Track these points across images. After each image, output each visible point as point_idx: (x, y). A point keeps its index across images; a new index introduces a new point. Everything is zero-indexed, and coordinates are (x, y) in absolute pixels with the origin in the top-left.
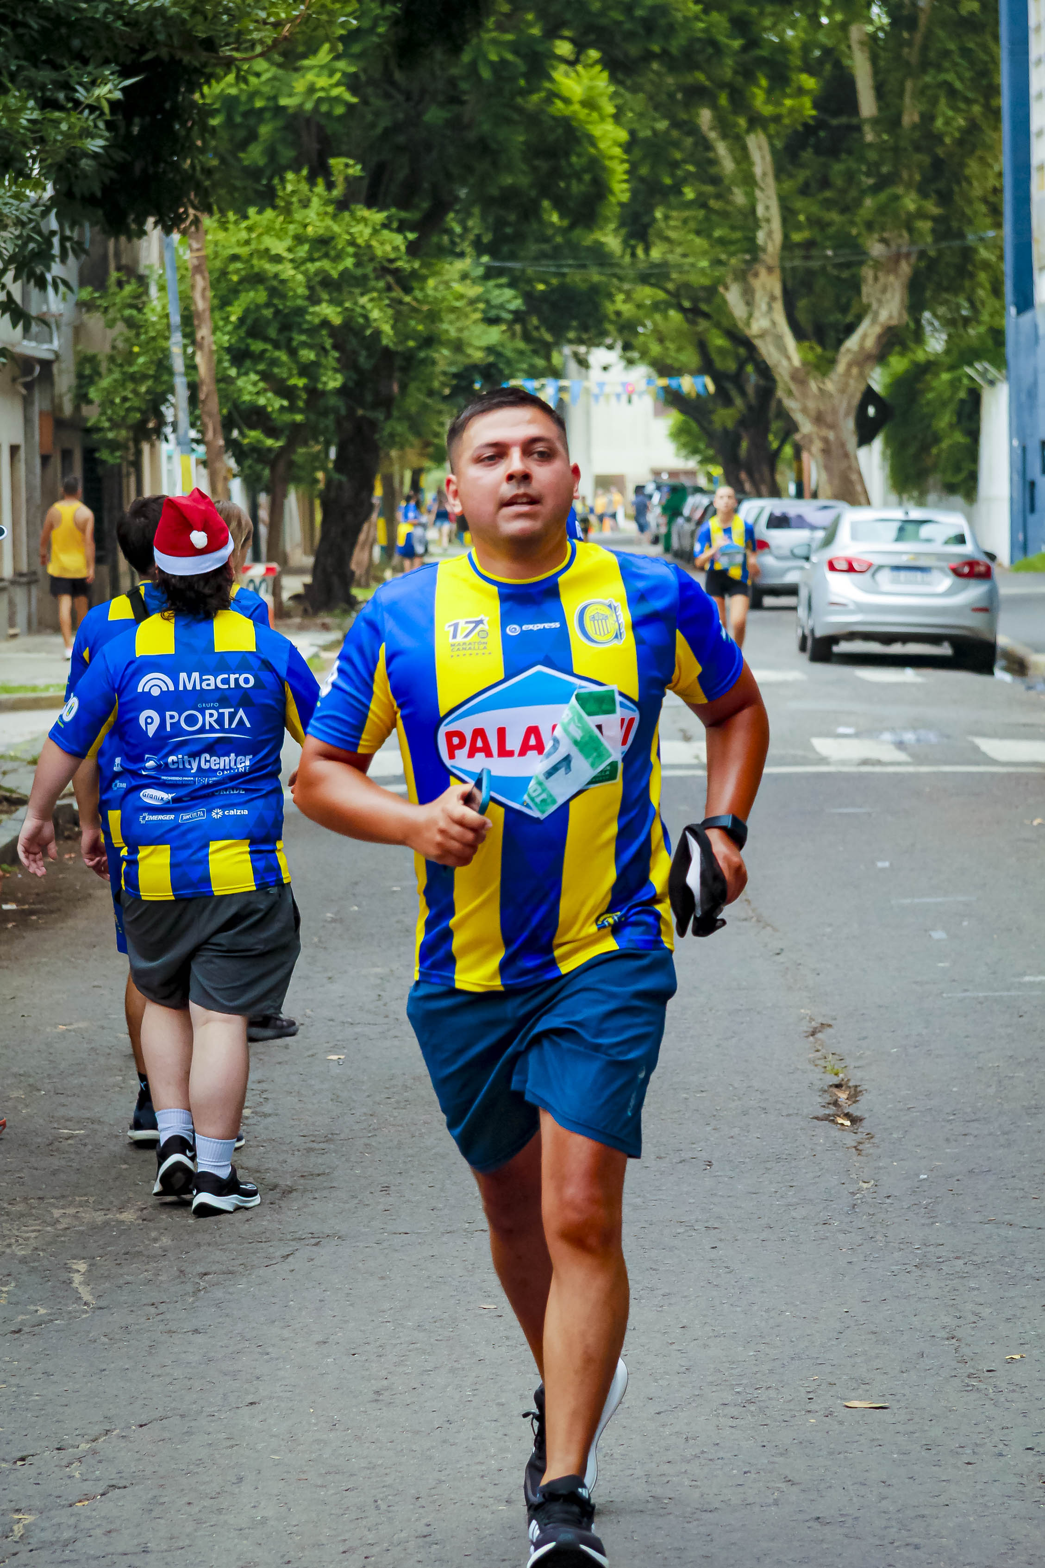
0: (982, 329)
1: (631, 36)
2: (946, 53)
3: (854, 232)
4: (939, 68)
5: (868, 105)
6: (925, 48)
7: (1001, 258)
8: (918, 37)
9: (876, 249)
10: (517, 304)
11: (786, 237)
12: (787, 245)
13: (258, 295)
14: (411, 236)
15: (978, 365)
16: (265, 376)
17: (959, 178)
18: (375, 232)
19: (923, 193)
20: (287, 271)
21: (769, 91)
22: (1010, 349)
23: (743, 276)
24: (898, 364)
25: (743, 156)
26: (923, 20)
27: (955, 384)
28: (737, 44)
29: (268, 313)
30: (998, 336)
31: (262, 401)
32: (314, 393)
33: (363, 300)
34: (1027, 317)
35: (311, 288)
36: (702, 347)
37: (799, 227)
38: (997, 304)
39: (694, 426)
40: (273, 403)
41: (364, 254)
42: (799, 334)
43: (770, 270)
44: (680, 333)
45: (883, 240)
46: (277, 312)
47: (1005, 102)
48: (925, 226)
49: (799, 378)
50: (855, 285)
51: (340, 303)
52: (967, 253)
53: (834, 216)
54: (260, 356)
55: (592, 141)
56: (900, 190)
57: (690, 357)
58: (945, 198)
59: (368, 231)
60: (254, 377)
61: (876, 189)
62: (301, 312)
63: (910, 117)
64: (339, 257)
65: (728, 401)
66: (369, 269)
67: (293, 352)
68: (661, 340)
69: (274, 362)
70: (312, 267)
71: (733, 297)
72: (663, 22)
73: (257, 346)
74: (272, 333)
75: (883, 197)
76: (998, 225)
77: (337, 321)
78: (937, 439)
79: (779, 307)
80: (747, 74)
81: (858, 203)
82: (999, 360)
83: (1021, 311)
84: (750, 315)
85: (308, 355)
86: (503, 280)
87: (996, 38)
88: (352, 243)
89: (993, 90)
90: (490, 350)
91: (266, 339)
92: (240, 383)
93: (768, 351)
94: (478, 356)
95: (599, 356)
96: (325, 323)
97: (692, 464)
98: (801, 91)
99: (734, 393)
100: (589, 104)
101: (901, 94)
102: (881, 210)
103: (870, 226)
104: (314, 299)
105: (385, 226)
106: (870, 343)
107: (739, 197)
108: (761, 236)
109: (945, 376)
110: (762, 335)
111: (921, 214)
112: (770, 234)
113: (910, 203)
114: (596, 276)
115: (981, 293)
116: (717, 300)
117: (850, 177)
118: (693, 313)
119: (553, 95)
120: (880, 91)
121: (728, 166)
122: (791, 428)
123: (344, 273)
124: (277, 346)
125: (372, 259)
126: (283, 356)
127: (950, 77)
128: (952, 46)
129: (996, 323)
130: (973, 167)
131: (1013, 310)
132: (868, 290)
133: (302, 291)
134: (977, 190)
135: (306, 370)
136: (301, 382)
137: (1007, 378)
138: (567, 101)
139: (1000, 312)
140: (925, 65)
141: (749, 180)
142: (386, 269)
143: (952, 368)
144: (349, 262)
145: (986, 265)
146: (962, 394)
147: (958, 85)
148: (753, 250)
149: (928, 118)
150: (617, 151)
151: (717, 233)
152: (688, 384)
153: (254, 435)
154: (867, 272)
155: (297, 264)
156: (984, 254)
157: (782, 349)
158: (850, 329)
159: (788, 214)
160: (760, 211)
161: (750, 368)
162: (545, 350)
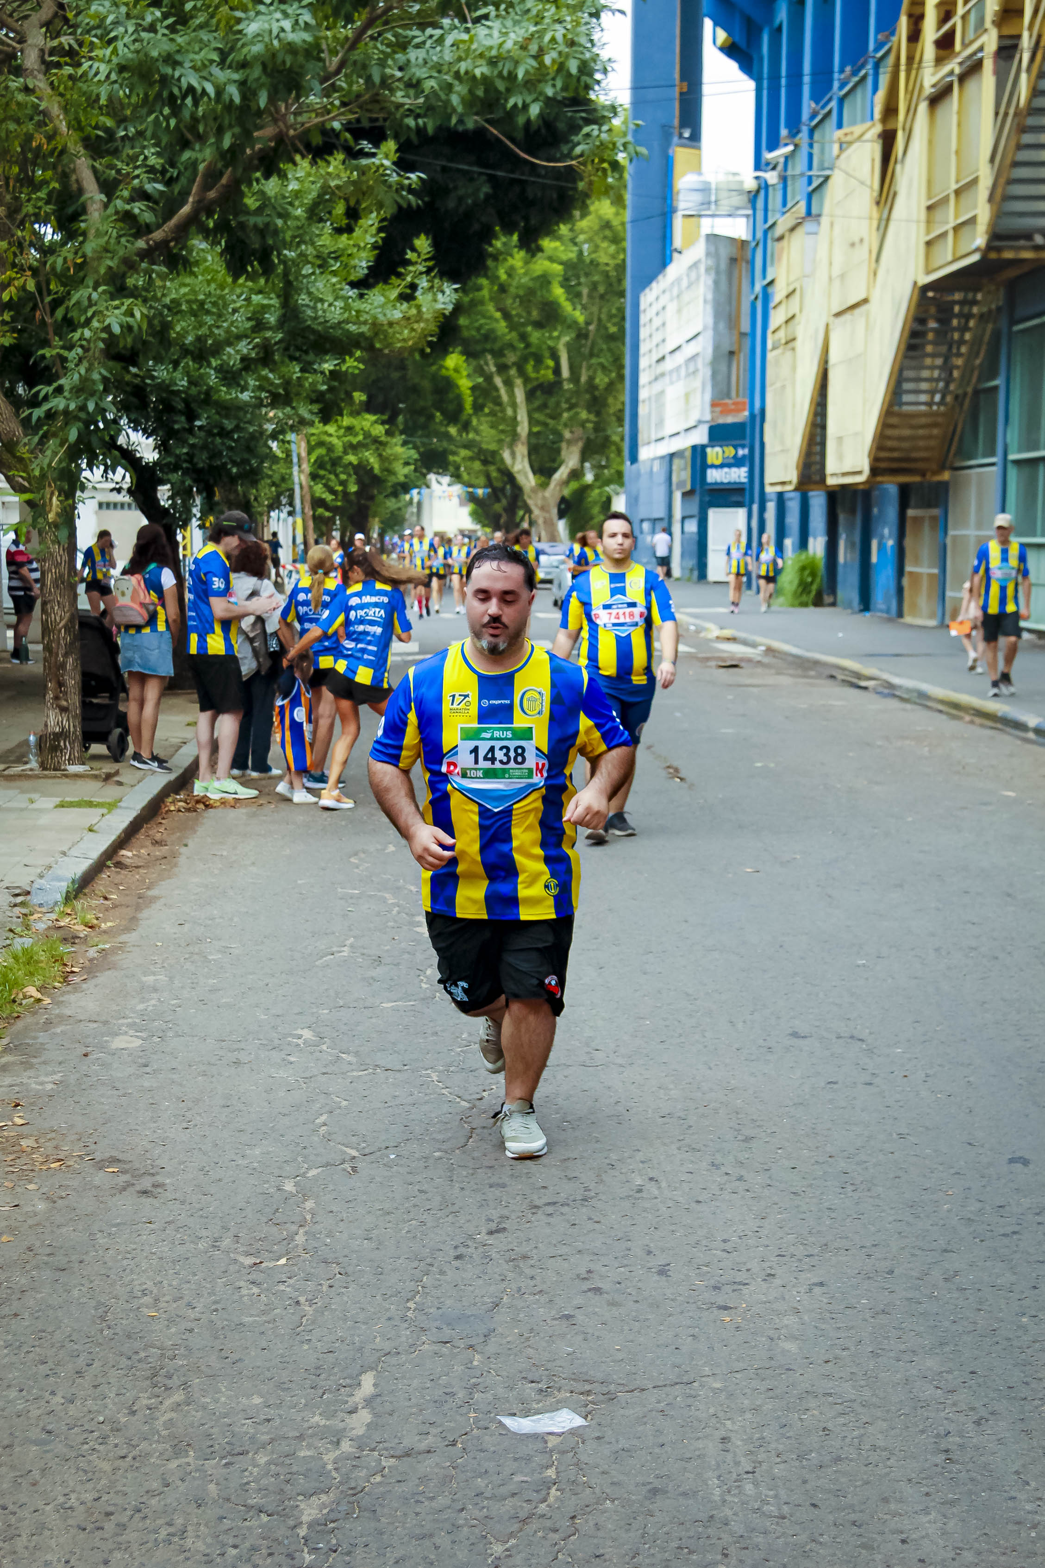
0: (612, 471)
1: (477, 342)
2: (601, 350)
3: (560, 428)
4: (598, 356)
5: (565, 373)
6: (592, 348)
7: (622, 439)
8: (589, 342)
9: (567, 435)
10: (416, 456)
11: (530, 430)
12: (531, 434)
13: (321, 451)
14: (387, 427)
15: (612, 487)
16: (325, 485)
17: (605, 405)
18: (372, 425)
19: (589, 412)
20: (335, 441)
21: (534, 367)
22: (626, 478)
23: (511, 446)
24: (574, 485)
25: (512, 395)
26: (591, 336)
27: (600, 494)
28: (522, 346)
29: (327, 459)
30: (620, 475)
31: (324, 496)
32: (345, 493)
33: (367, 454)
34: (635, 466)
35: (345, 448)
36: (488, 477)
37: (536, 426)
38: (618, 459)
39: (480, 511)
40: (328, 497)
41: (367, 435)
42: (534, 473)
43: (523, 444)
44: (480, 471)
45: (572, 432)
46: (330, 459)
47: (627, 372)
48: (590, 426)
49: (534, 490)
50: (558, 451)
51: (356, 455)
52: (607, 439)
53: (549, 421)
54: (323, 477)
55: (458, 387)
56: (579, 410)
57: (482, 480)
58: (598, 414)
59: (369, 424)
60: (320, 486)
61: (569, 409)
62: (340, 458)
63: (583, 379)
64: (356, 435)
65: (498, 500)
66: (368, 441)
67: (337, 476)
68: (469, 474)
69: (329, 479)
70: (346, 439)
71: (506, 455)
72: (492, 336)
73: (322, 472)
74: (328, 467)
75: (572, 413)
76: (622, 426)
77: (355, 463)
78: (592, 518)
79: (526, 460)
80: (524, 359)
81: (560, 415)
82: (621, 484)
83: (632, 463)
84: (514, 464)
85: (343, 477)
86: (410, 446)
87: (624, 344)
88: (362, 429)
89: (621, 367)
90: (406, 476)
91: (326, 469)
92: (315, 488)
93: (521, 479)
94: (402, 479)
95: (446, 480)
96: (350, 463)
97: (478, 527)
98: (548, 367)
99: (500, 495)
100: (456, 370)
101: (581, 367)
102: (571, 419)
103: (566, 425)
104: (345, 453)
105: (376, 422)
106: (565, 476)
107: (509, 412)
108: (519, 429)
109: (597, 491)
110: (519, 472)
111: (588, 421)
112: (523, 429)
113: (584, 415)
114: (445, 444)
115: (612, 455)
116: (498, 458)
117: (558, 404)
118: (485, 462)
119: (442, 367)
120: (572, 368)
121: (505, 398)
122: (529, 511)
123: (359, 442)
124: (330, 473)
125: (370, 435)
126: (332, 477)
127: (602, 360)
128: (604, 347)
129: (620, 468)
130: (610, 400)
131: (628, 463)
132: (564, 453)
133: (341, 449)
134: (612, 411)
135: (343, 483)
136: (340, 488)
137: (625, 492)
138: (447, 369)
139: (622, 463)
140: (592, 355)
141: (514, 405)
142: (376, 441)
143: (600, 487)
144: (361, 437)
145: (615, 443)
146: (604, 499)
147: (606, 364)
148: (515, 436)
149: (591, 379)
150: (469, 392)
151: (501, 427)
152: (480, 492)
153: (320, 511)
154: (564, 445)
155: (339, 437)
156: (615, 438)
157: (527, 478)
158: (555, 470)
159: (532, 421)
160: (519, 418)
161: (508, 487)
162: (424, 476)
